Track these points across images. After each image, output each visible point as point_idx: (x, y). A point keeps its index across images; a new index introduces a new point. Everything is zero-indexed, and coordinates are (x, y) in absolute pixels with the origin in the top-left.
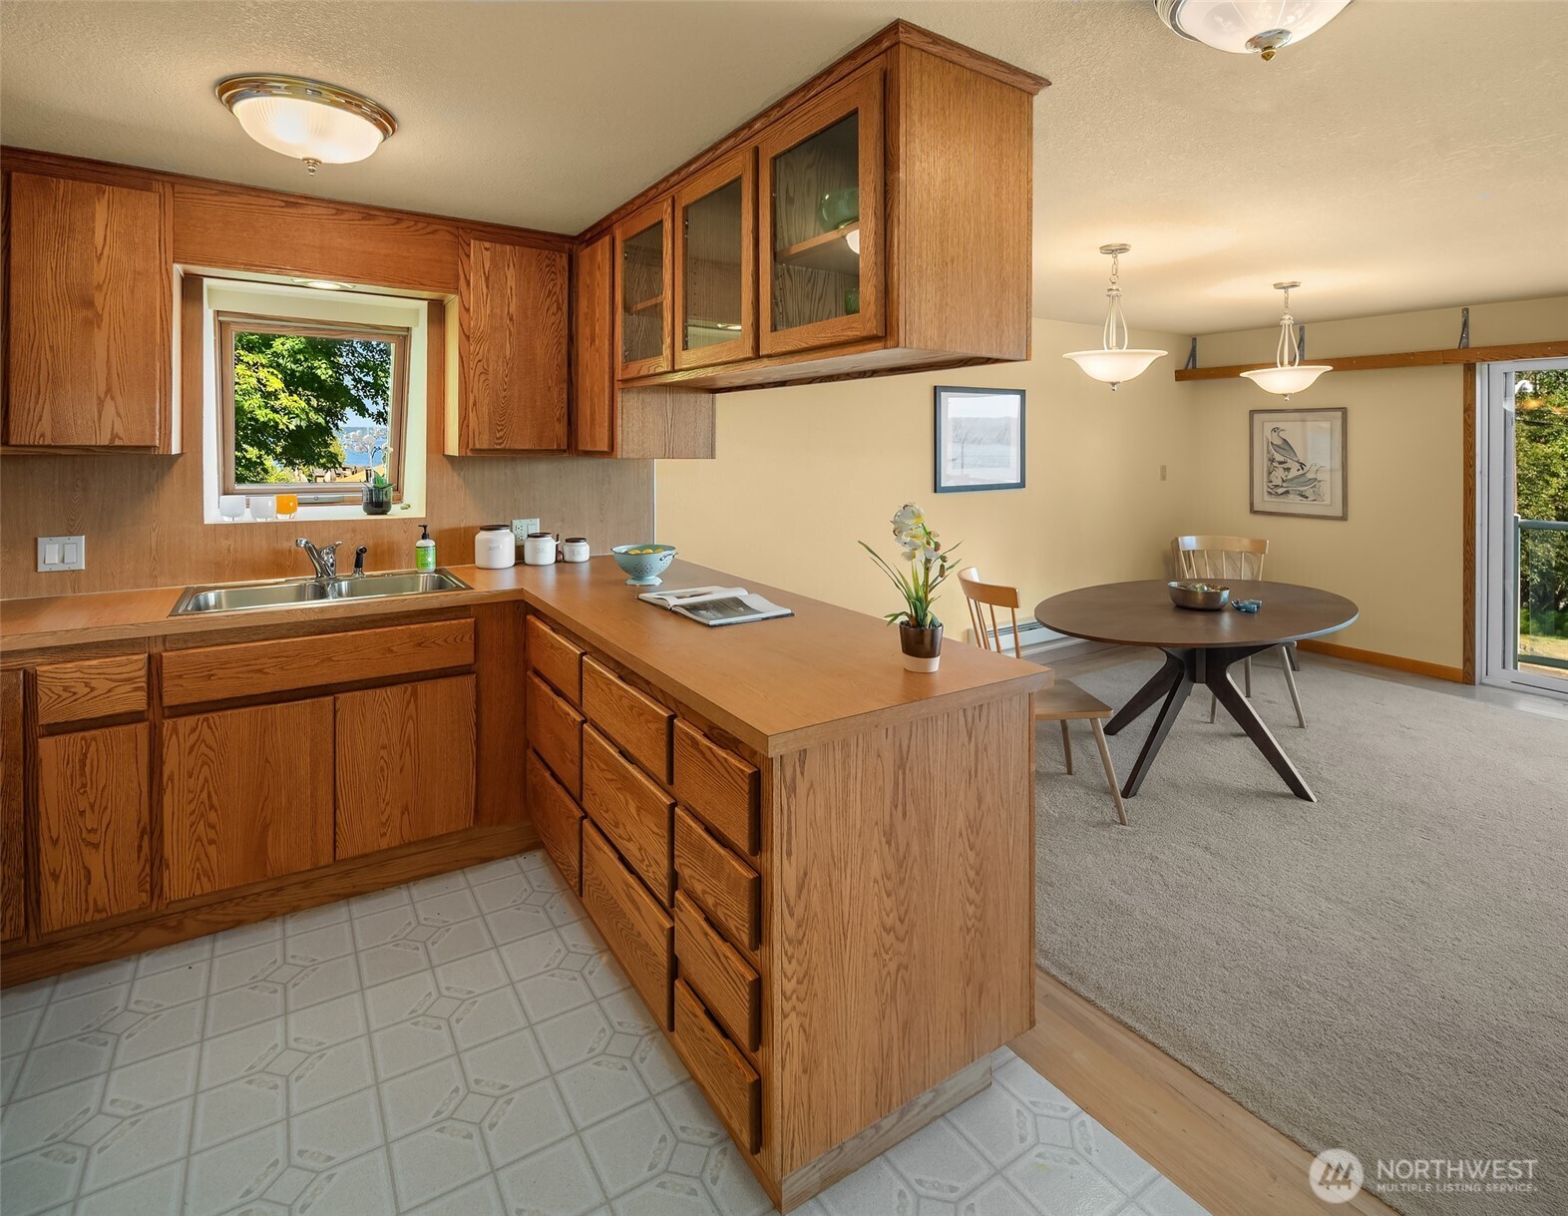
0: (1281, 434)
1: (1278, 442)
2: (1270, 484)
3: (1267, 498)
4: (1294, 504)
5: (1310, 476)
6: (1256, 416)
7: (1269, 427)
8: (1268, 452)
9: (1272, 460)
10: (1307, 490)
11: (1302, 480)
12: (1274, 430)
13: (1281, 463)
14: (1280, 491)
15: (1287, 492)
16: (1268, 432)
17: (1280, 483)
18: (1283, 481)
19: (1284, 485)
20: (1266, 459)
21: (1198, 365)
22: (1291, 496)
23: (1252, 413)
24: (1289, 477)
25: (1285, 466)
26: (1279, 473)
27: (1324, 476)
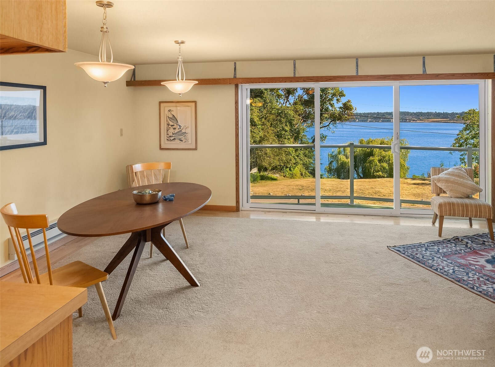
0: (172, 113)
1: (171, 116)
2: (168, 136)
3: (166, 142)
4: (176, 144)
5: (183, 131)
6: (162, 104)
7: (167, 109)
8: (167, 121)
9: (168, 125)
10: (182, 137)
11: (180, 133)
12: (169, 111)
13: (172, 126)
14: (172, 138)
15: (174, 139)
16: (166, 112)
17: (172, 135)
18: (173, 134)
19: (173, 136)
20: (166, 124)
21: (136, 79)
22: (176, 141)
23: (160, 103)
24: (175, 132)
25: (174, 127)
26: (171, 131)
27: (188, 131)
